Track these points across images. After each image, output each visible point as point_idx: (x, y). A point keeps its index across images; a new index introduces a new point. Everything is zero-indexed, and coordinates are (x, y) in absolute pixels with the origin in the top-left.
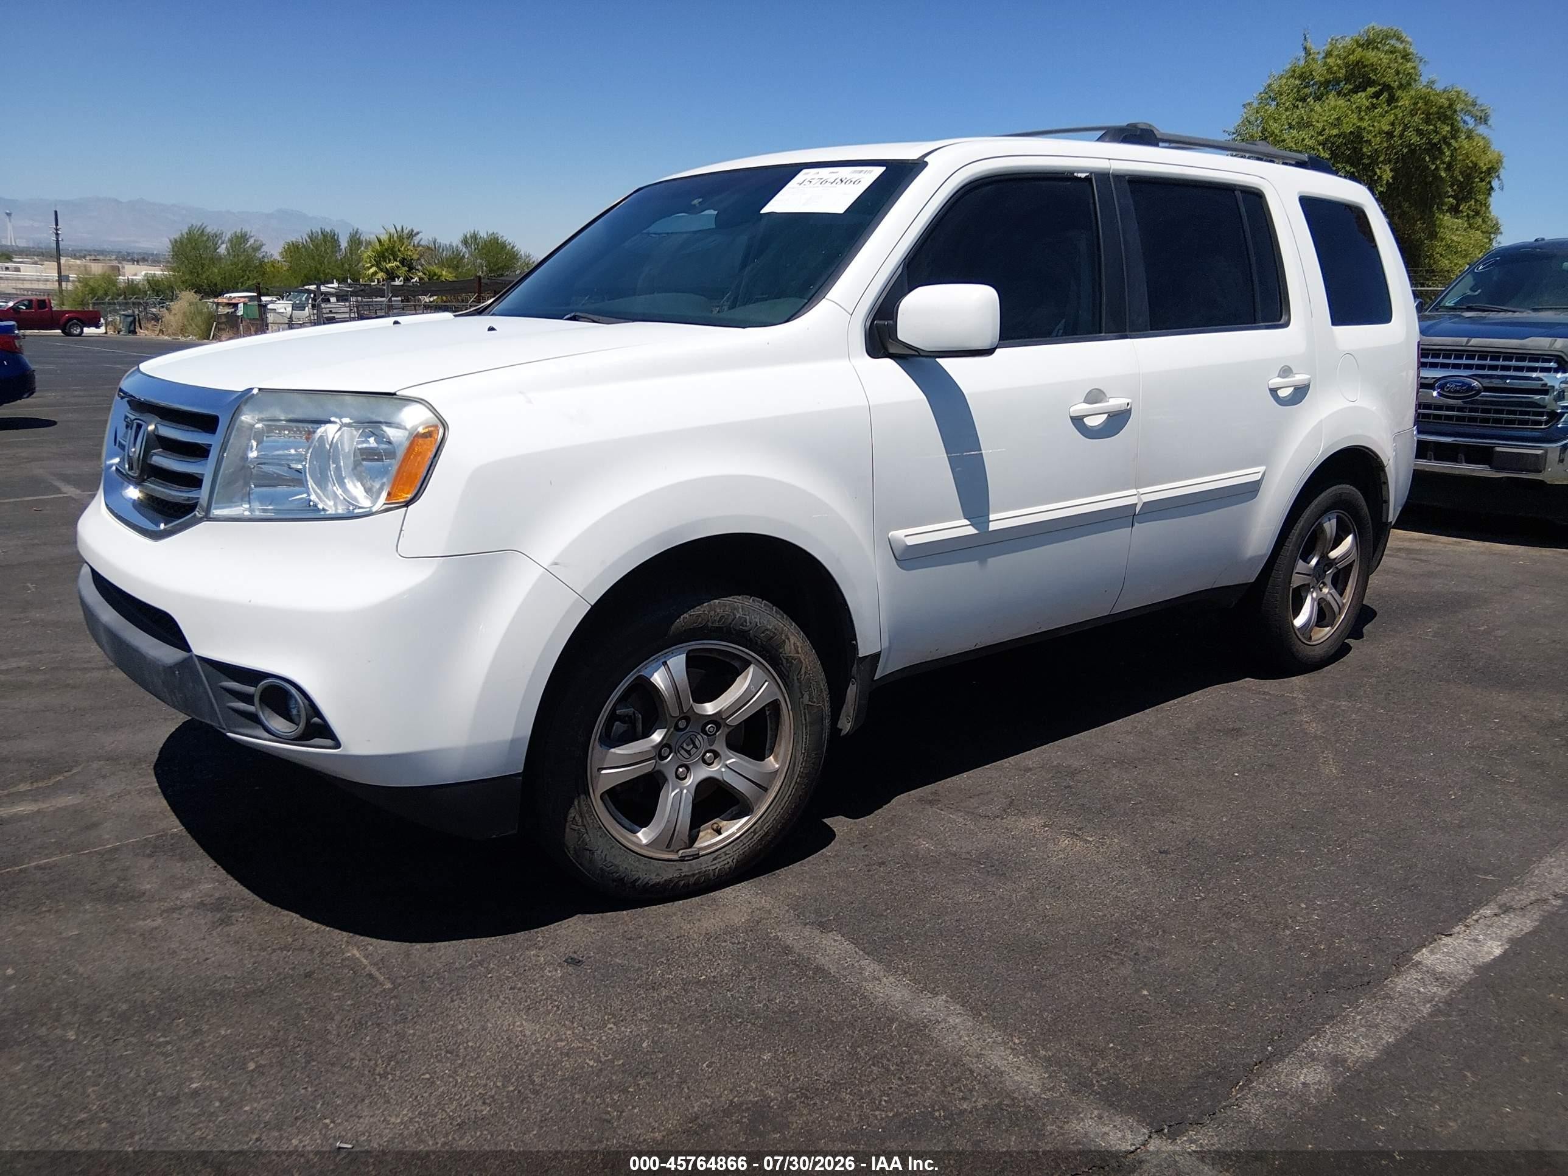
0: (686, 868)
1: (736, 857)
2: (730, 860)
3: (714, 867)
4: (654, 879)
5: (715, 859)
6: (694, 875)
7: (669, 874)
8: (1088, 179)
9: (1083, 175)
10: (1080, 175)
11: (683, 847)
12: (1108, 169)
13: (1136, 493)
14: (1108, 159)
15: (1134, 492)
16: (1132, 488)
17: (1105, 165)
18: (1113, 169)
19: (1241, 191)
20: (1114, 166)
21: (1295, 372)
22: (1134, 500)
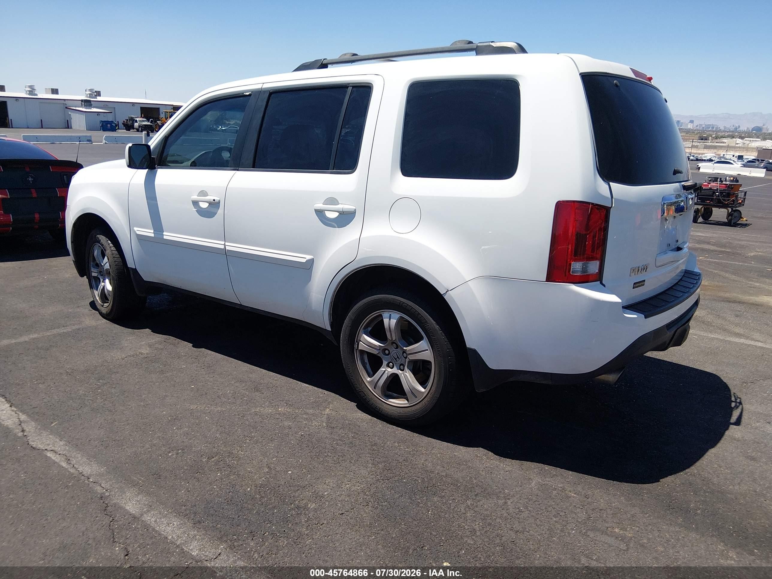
8: (251, 95)
9: (248, 94)
10: (246, 94)
12: (260, 88)
13: (224, 244)
14: (263, 83)
15: (223, 243)
16: (222, 241)
17: (259, 87)
18: (263, 88)
19: (353, 87)
20: (266, 86)
21: (340, 202)
22: (222, 247)
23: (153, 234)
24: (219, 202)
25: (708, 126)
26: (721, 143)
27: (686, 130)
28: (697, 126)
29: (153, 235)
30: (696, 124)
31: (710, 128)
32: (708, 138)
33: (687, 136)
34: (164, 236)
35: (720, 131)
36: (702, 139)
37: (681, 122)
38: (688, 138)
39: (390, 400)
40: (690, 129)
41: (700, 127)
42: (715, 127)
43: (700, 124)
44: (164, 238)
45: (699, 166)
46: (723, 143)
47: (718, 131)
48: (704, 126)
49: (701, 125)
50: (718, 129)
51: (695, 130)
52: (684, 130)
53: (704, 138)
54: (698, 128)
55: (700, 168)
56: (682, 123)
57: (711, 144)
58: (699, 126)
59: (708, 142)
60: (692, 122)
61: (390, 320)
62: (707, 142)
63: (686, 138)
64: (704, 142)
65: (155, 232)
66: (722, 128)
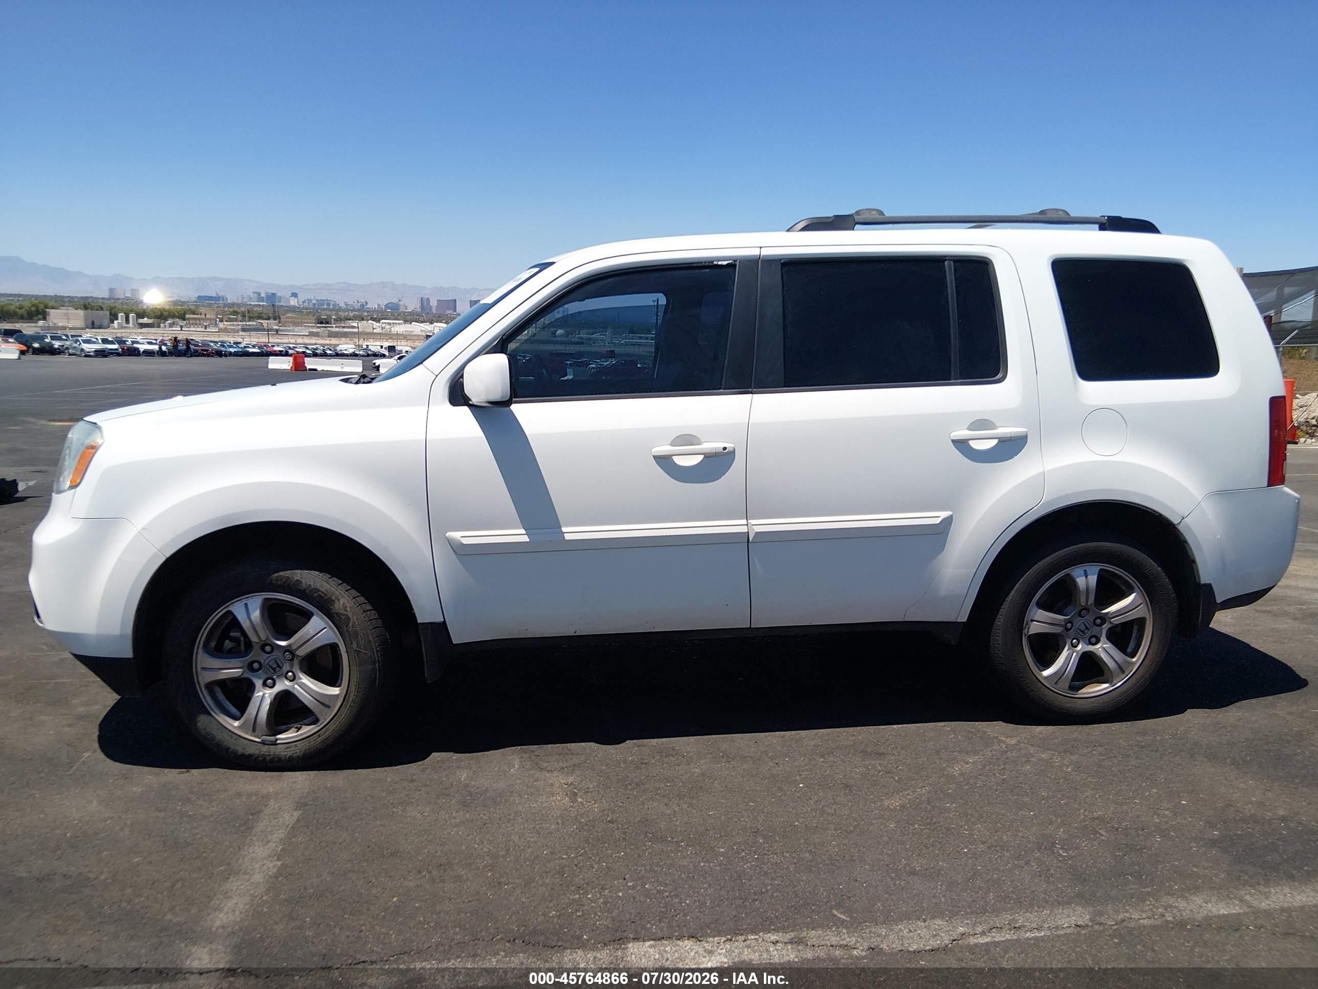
0: (265, 749)
1: (303, 749)
2: (299, 751)
3: (286, 753)
4: (240, 751)
5: (287, 748)
6: (270, 755)
7: (252, 750)
8: (731, 266)
9: (725, 263)
10: (720, 263)
11: (264, 734)
12: (757, 255)
13: (746, 523)
14: (761, 248)
15: (744, 522)
16: (741, 518)
17: (755, 252)
18: (763, 256)
19: (955, 261)
20: (766, 252)
21: (997, 425)
22: (744, 529)
23: (526, 536)
24: (733, 452)
25: (321, 302)
26: (348, 327)
27: (289, 309)
28: (303, 302)
29: (526, 539)
30: (302, 297)
31: (324, 305)
32: (329, 322)
33: (298, 318)
34: (565, 534)
35: (340, 309)
36: (321, 323)
37: (278, 294)
38: (300, 320)
39: (1080, 691)
40: (294, 307)
41: (309, 304)
42: (332, 303)
43: (308, 299)
44: (566, 538)
45: (377, 364)
46: (353, 327)
47: (337, 309)
48: (314, 302)
49: (310, 300)
50: (337, 307)
51: (303, 308)
52: (286, 308)
53: (324, 321)
54: (306, 304)
55: (379, 366)
56: (280, 297)
57: (337, 329)
58: (307, 302)
59: (333, 327)
60: (295, 295)
61: (1086, 577)
62: (330, 327)
63: (295, 320)
64: (325, 327)
65: (530, 531)
66: (343, 305)
